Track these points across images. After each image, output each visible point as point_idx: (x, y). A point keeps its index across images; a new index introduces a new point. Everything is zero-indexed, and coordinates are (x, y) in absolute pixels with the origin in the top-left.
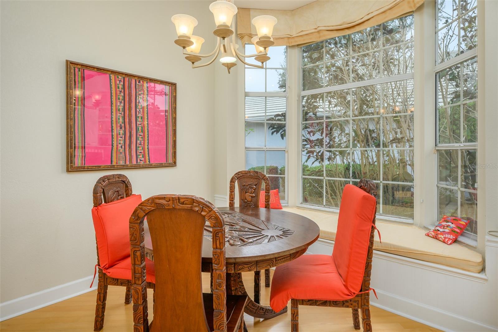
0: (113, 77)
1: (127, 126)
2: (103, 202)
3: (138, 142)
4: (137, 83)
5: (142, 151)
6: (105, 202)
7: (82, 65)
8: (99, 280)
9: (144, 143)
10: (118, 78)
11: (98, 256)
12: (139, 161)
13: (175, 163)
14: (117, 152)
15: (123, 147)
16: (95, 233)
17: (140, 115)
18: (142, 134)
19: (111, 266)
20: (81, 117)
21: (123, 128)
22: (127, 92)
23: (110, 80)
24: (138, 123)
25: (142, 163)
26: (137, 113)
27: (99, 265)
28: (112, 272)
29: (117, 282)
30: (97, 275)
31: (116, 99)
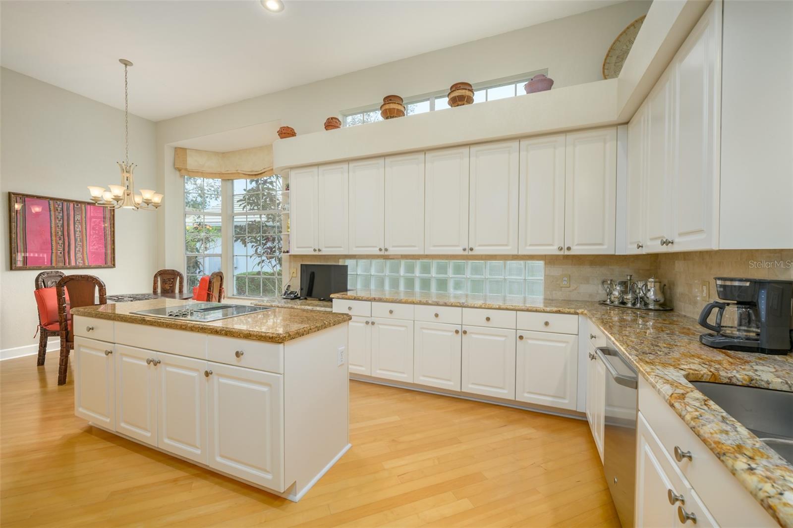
0: (51, 202)
1: (66, 238)
2: (43, 287)
3: (77, 249)
4: (75, 206)
5: (81, 256)
6: (45, 287)
7: (23, 195)
8: (41, 334)
9: (83, 250)
10: (57, 203)
11: (40, 319)
12: (78, 263)
13: (114, 265)
14: (56, 257)
15: (62, 253)
16: (37, 305)
17: (78, 230)
18: (81, 244)
19: (49, 324)
20: (23, 232)
21: (62, 239)
22: (65, 213)
23: (49, 204)
24: (77, 235)
25: (81, 264)
26: (76, 228)
27: (40, 325)
28: (50, 327)
29: (54, 334)
30: (39, 330)
31: (55, 218)
